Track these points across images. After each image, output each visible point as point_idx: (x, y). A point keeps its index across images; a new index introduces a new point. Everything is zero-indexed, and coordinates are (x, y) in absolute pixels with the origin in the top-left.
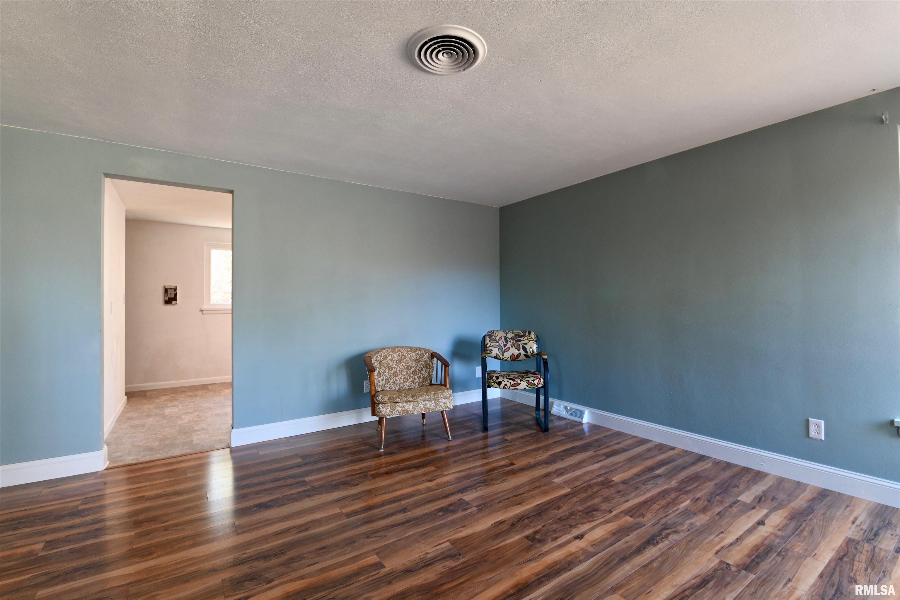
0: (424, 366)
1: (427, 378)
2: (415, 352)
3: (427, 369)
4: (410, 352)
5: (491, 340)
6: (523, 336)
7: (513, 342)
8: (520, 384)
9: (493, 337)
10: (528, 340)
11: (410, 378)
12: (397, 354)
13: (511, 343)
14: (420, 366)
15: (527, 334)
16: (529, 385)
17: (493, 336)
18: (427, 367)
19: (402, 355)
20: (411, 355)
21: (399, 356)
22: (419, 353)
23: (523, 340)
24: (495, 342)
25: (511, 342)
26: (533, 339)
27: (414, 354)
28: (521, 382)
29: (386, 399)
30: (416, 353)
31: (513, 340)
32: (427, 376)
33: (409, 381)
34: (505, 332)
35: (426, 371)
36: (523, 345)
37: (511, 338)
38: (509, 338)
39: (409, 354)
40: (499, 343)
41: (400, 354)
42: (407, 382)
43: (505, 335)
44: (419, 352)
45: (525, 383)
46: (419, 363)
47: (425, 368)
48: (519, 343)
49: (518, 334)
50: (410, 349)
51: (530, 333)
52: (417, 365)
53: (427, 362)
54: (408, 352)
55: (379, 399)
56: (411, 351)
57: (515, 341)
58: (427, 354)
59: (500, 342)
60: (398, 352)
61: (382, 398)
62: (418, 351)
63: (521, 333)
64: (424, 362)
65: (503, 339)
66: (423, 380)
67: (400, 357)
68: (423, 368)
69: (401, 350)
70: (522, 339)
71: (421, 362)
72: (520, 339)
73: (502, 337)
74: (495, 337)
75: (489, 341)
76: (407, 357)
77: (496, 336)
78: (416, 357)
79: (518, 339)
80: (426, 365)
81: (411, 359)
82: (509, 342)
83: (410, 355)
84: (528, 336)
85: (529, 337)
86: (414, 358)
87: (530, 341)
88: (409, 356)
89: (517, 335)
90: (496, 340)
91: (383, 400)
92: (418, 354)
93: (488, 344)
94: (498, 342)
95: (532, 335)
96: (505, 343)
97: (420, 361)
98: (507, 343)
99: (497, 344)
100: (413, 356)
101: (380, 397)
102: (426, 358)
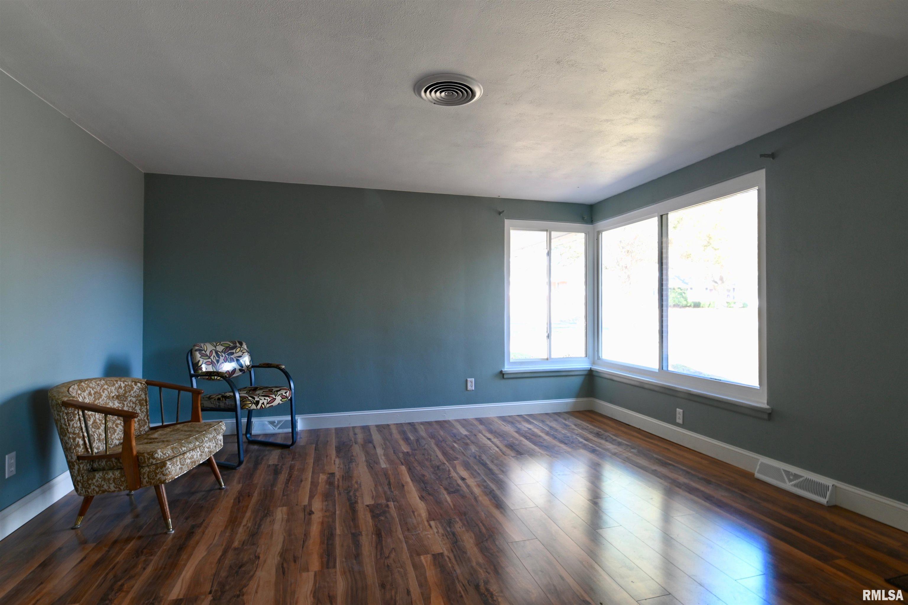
0: (136, 404)
1: (144, 420)
2: (114, 385)
3: (142, 407)
4: (106, 387)
5: (202, 356)
6: (235, 347)
7: (225, 356)
8: (276, 399)
9: (203, 352)
10: (241, 351)
11: (117, 427)
12: (87, 392)
13: (224, 358)
14: (128, 404)
15: (238, 345)
16: (282, 398)
17: (202, 350)
18: (141, 405)
19: (95, 393)
20: (109, 390)
21: (91, 395)
22: (123, 385)
23: (236, 353)
24: (207, 358)
25: (222, 356)
26: (246, 350)
27: (113, 388)
28: (276, 398)
29: (169, 452)
30: (117, 385)
31: (224, 354)
32: (145, 417)
33: (117, 432)
34: (213, 345)
35: (140, 410)
36: (237, 358)
37: (222, 352)
38: (220, 352)
39: (105, 389)
40: (211, 359)
41: (92, 392)
42: (116, 434)
43: (215, 349)
44: (122, 383)
45: (279, 397)
46: (125, 401)
47: (139, 407)
48: (232, 356)
49: (227, 345)
50: (104, 382)
51: (241, 344)
52: (124, 404)
53: (140, 397)
54: (102, 386)
55: (159, 456)
56: (107, 384)
57: (227, 354)
58: (139, 384)
59: (212, 357)
60: (87, 388)
61: (163, 454)
62: (119, 382)
63: (231, 344)
64: (135, 397)
65: (214, 354)
66: (139, 424)
67: (93, 396)
68: (136, 407)
69: (91, 385)
70: (234, 351)
71: (129, 399)
72: (232, 351)
73: (211, 351)
74: (205, 352)
75: (200, 357)
76: (104, 395)
77: (206, 350)
78: (118, 392)
79: (230, 351)
80: (140, 401)
81: (109, 397)
82: (221, 357)
83: (107, 390)
84: (240, 347)
85: (242, 349)
86: (114, 395)
87: (244, 353)
88: (106, 392)
89: (227, 347)
90: (207, 356)
91: (166, 455)
92: (120, 387)
93: (199, 361)
94: (209, 358)
95: (245, 346)
96: (217, 358)
97: (126, 398)
98: (219, 358)
99: (210, 360)
100: (111, 392)
101: (160, 453)
102: (138, 391)
